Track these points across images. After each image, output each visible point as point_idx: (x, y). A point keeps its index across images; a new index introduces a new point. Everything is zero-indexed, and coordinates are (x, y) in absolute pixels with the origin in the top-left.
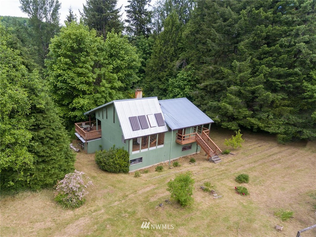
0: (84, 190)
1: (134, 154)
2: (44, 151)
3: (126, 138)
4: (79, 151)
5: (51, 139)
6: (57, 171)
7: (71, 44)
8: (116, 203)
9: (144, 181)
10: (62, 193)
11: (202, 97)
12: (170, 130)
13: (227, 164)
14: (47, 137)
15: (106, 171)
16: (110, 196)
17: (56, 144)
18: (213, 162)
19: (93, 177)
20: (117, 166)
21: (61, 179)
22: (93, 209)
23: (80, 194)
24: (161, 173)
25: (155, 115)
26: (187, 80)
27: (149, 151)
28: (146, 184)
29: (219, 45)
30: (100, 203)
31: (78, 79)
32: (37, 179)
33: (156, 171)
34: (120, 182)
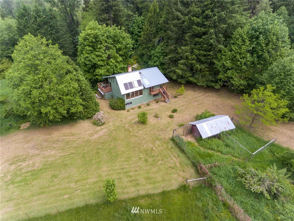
0: (104, 119)
1: (127, 101)
2: (86, 104)
3: (122, 94)
4: (101, 99)
5: (88, 98)
6: (92, 111)
7: (92, 40)
8: (117, 124)
9: (131, 114)
10: (95, 120)
11: (169, 64)
12: (145, 88)
13: (173, 103)
14: (87, 98)
15: (114, 109)
16: (115, 121)
17: (90, 100)
18: (166, 102)
19: (109, 113)
20: (119, 107)
21: (94, 115)
22: (108, 126)
23: (102, 120)
24: (140, 109)
25: (137, 81)
26: (161, 53)
27: (135, 99)
28: (131, 115)
29: (176, 34)
30: (111, 124)
31: (97, 59)
32: (84, 115)
33: (138, 108)
34: (120, 114)
